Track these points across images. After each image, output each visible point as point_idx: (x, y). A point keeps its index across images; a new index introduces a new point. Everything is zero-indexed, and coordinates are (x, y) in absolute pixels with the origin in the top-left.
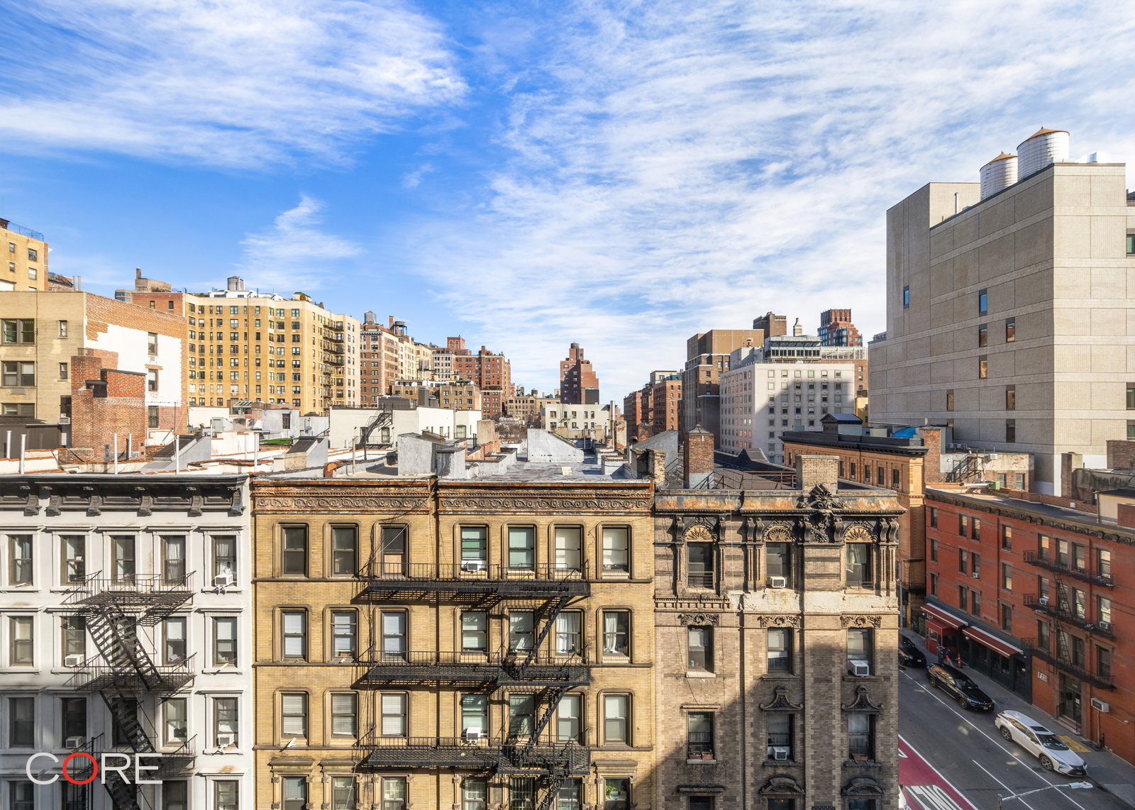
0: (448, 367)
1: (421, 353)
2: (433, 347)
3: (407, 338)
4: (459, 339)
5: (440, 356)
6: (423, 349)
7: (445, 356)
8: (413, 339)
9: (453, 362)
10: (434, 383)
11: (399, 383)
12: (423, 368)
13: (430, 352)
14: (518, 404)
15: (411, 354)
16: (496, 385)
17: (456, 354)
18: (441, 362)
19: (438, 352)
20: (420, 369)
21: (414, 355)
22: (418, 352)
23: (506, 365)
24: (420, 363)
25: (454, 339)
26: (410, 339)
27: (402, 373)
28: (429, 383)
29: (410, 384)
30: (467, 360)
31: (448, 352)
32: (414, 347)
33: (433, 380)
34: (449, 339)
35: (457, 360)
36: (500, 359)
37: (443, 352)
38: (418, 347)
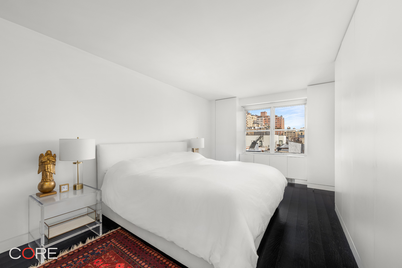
0: (262, 122)
1: (254, 118)
2: (256, 116)
3: (249, 113)
4: (265, 112)
5: (259, 118)
6: (254, 117)
7: (261, 118)
8: (251, 114)
9: (263, 120)
10: (259, 127)
11: (248, 128)
12: (255, 123)
13: (256, 117)
14: (288, 134)
15: (250, 119)
16: (279, 127)
17: (264, 117)
18: (259, 120)
19: (258, 117)
20: (254, 123)
21: (251, 119)
22: (253, 118)
23: (283, 120)
24: (254, 121)
25: (263, 112)
26: (250, 114)
27: (248, 125)
28: (257, 127)
29: (251, 128)
30: (268, 119)
31: (262, 117)
32: (251, 116)
33: (258, 126)
34: (261, 112)
35: (265, 119)
36: (281, 118)
37: (260, 117)
38: (252, 116)
